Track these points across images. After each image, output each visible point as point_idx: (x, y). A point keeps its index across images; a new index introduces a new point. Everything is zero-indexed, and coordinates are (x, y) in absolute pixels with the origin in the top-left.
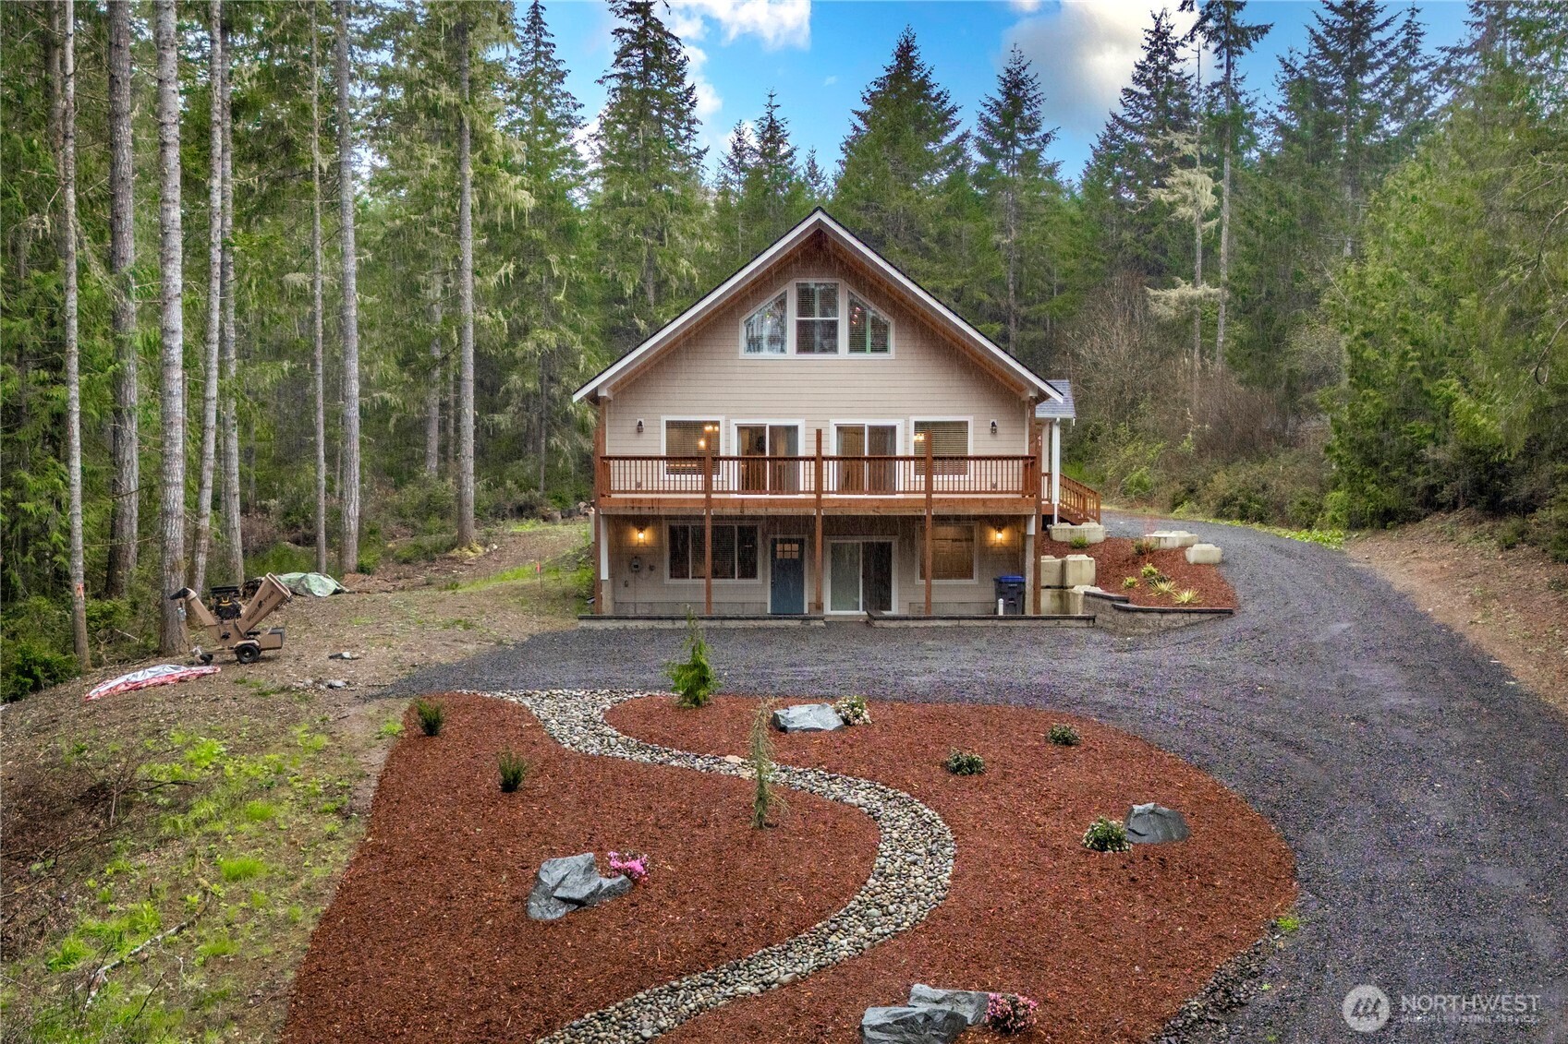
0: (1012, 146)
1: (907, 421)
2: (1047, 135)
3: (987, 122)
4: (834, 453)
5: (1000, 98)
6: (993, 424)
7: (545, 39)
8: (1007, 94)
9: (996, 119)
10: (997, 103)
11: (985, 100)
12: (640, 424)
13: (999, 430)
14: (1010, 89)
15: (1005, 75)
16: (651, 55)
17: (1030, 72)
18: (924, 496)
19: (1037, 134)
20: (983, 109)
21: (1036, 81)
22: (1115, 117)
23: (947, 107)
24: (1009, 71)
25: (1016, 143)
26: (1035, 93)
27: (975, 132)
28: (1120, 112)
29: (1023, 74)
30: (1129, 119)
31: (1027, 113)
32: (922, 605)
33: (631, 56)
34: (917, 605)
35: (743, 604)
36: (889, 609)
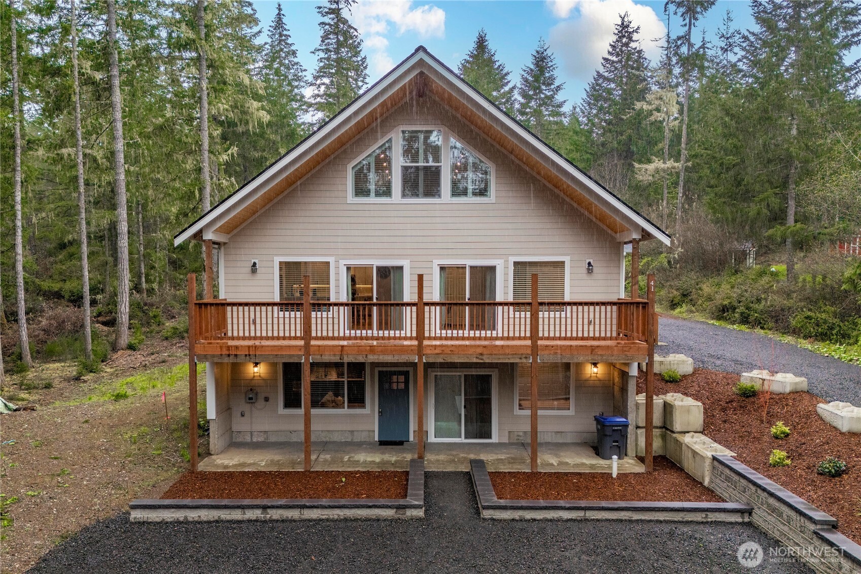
0: (539, 93)
1: (507, 261)
2: (558, 87)
3: (526, 80)
4: (436, 298)
5: (532, 67)
6: (589, 264)
7: (285, 33)
8: (537, 65)
9: (530, 78)
10: (531, 70)
11: (525, 68)
12: (255, 264)
13: (595, 270)
14: (538, 62)
15: (535, 54)
16: (342, 39)
17: (549, 52)
18: (529, 343)
19: (552, 87)
20: (523, 73)
21: (552, 57)
22: (598, 72)
23: (504, 72)
24: (537, 52)
25: (541, 92)
26: (551, 64)
27: (519, 85)
28: (602, 70)
29: (545, 53)
30: (606, 74)
31: (547, 75)
32: (521, 434)
33: (330, 38)
34: (516, 433)
35: (352, 432)
36: (490, 437)
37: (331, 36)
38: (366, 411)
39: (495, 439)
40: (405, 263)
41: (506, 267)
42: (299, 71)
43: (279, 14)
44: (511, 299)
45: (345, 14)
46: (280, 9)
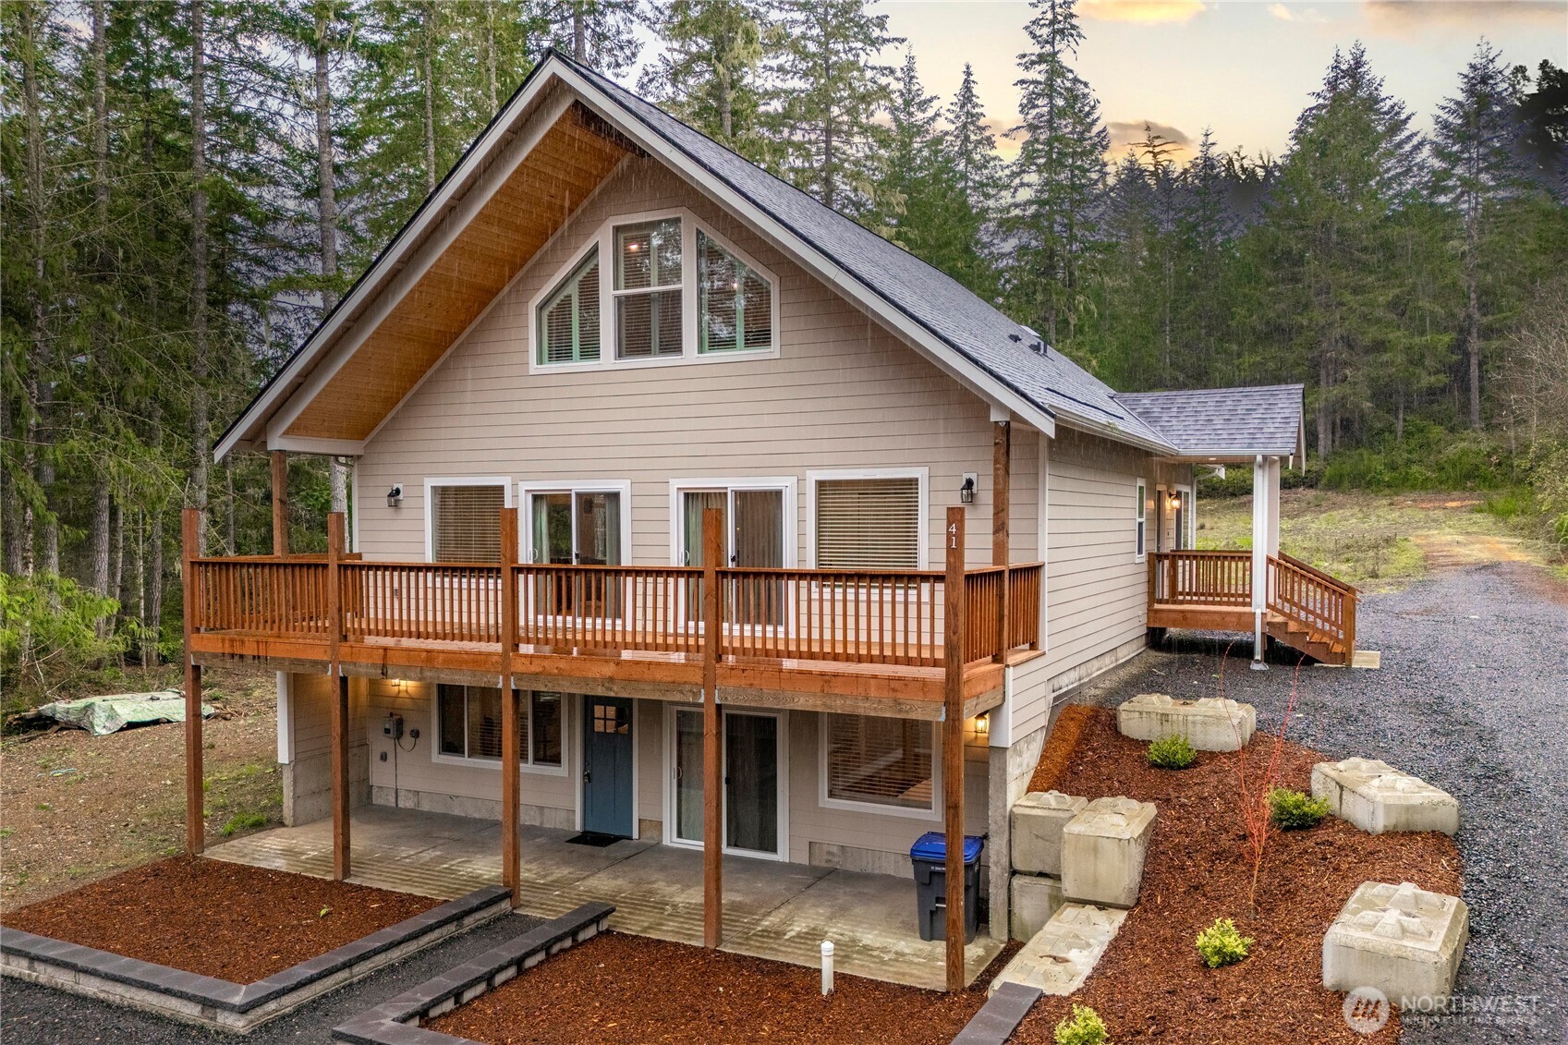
1: (802, 480)
4: (678, 558)
12: (397, 491)
24: (1473, 67)
29: (1491, 67)
32: (835, 850)
33: (1037, 106)
34: (825, 848)
35: (542, 808)
36: (774, 850)
37: (1040, 102)
38: (560, 771)
39: (782, 855)
40: (622, 486)
41: (801, 494)
42: (998, 168)
43: (966, 81)
44: (811, 565)
45: (1066, 59)
46: (968, 74)
